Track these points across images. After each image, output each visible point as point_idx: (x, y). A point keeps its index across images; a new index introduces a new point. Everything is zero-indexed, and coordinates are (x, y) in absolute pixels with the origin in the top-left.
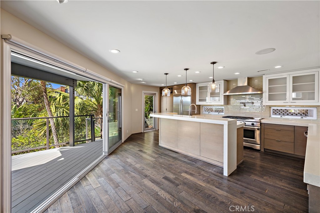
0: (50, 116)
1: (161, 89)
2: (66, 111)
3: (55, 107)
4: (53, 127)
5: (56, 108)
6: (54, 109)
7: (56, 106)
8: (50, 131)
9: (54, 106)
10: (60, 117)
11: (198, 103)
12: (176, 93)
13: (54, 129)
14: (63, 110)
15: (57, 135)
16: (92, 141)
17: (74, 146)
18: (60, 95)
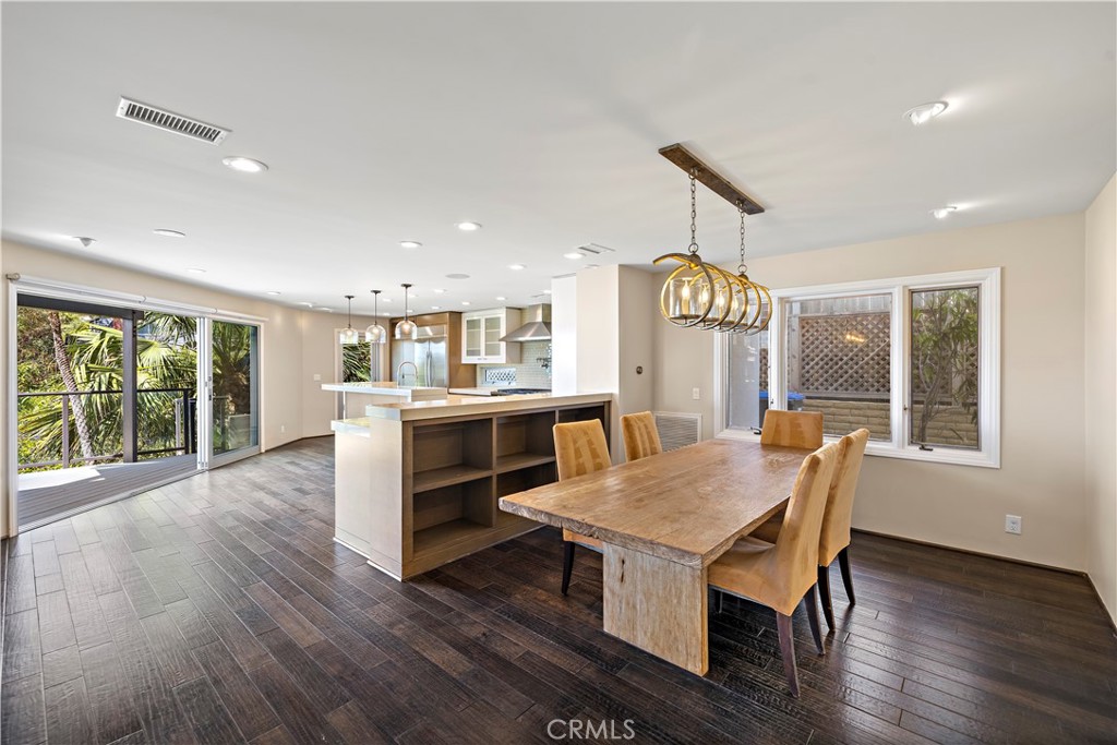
0: (68, 390)
1: (393, 323)
2: (118, 381)
3: (87, 368)
4: (81, 420)
5: (89, 371)
6: (84, 376)
7: (90, 365)
8: (73, 435)
9: (83, 367)
10: (100, 392)
11: (466, 359)
12: (431, 334)
13: (83, 425)
14: (110, 377)
15: (90, 437)
16: (187, 453)
17: (135, 460)
18: (103, 335)
